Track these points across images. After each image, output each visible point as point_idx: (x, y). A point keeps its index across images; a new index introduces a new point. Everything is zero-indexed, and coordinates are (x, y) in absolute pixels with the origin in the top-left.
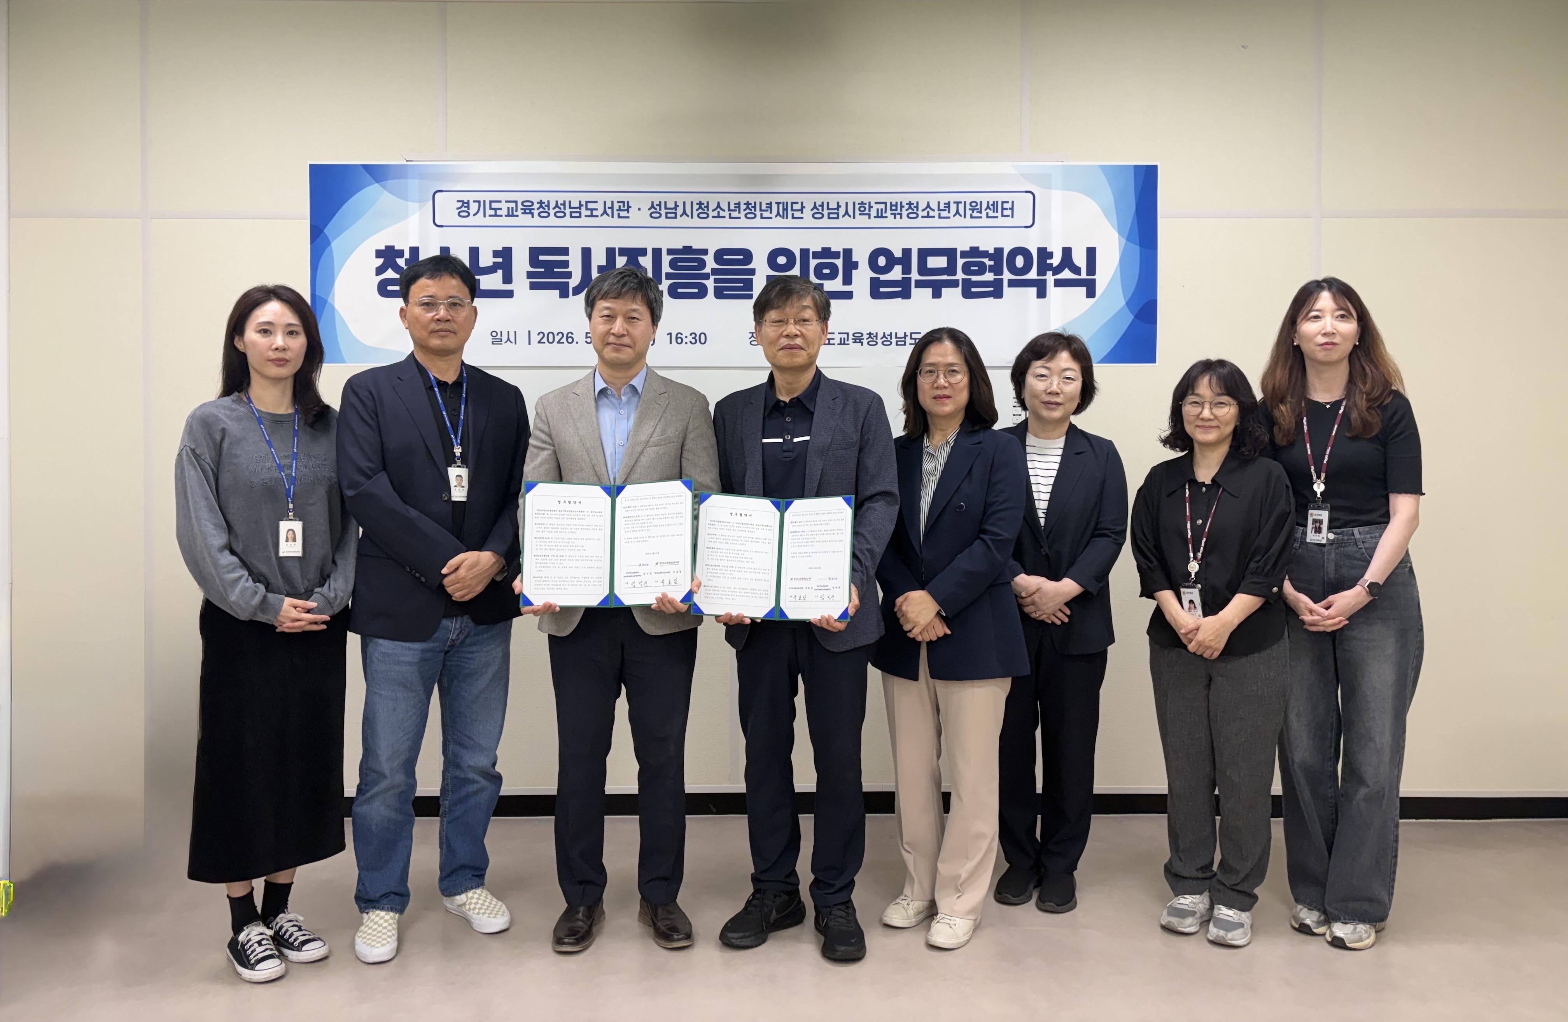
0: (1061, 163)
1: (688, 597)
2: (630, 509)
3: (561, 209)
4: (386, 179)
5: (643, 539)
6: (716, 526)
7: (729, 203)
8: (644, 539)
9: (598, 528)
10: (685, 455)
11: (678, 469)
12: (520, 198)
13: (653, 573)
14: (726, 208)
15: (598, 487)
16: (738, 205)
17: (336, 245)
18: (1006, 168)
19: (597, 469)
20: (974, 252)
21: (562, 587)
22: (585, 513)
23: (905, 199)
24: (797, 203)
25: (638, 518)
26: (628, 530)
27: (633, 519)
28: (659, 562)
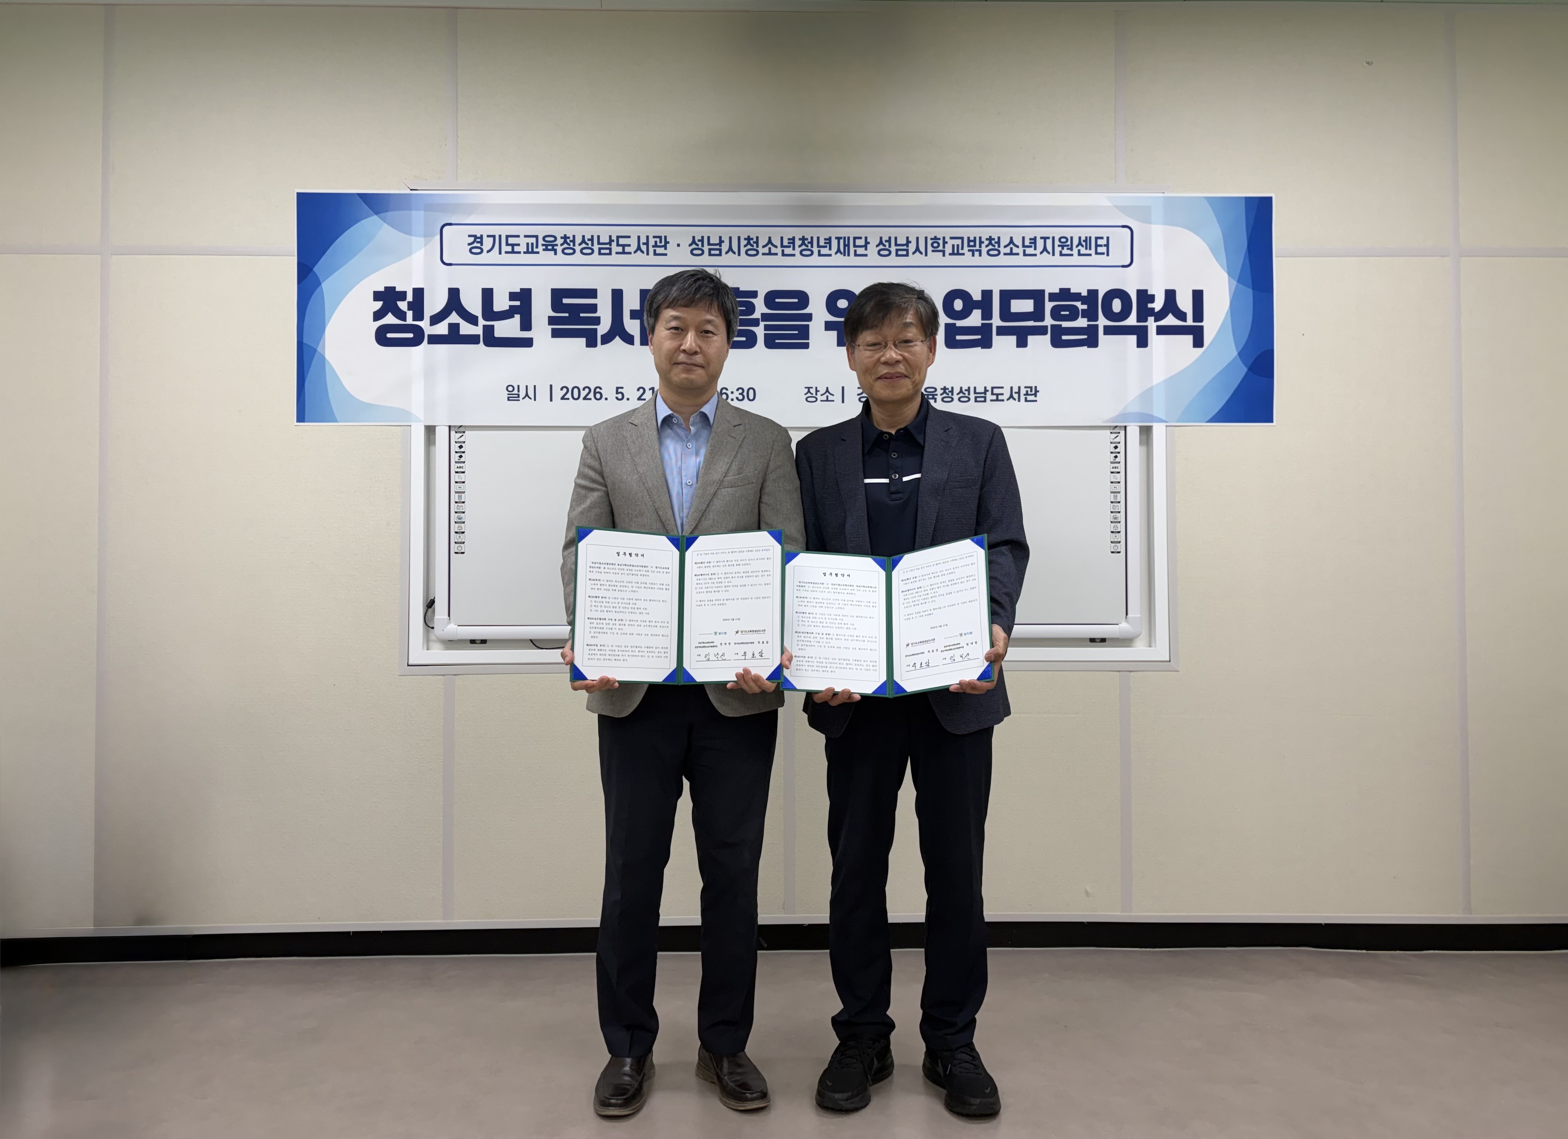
0: (1162, 195)
1: (777, 674)
2: (703, 565)
3: (588, 245)
4: (387, 211)
5: (720, 602)
6: (806, 588)
7: (782, 238)
8: (722, 602)
9: (664, 587)
10: (765, 499)
11: (756, 517)
12: (541, 232)
13: (732, 644)
14: (778, 244)
15: (664, 538)
16: (792, 241)
17: (327, 286)
18: (1101, 199)
19: (661, 513)
20: (1065, 294)
21: (621, 658)
22: (649, 569)
23: (985, 233)
24: (860, 238)
25: (713, 576)
26: (700, 590)
27: (707, 577)
28: (740, 630)
